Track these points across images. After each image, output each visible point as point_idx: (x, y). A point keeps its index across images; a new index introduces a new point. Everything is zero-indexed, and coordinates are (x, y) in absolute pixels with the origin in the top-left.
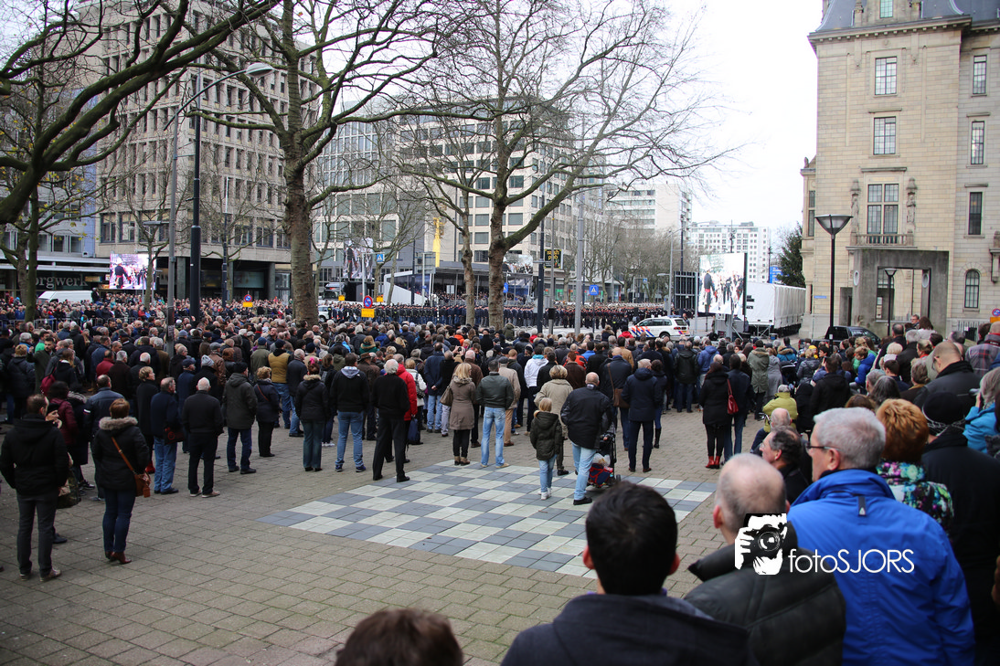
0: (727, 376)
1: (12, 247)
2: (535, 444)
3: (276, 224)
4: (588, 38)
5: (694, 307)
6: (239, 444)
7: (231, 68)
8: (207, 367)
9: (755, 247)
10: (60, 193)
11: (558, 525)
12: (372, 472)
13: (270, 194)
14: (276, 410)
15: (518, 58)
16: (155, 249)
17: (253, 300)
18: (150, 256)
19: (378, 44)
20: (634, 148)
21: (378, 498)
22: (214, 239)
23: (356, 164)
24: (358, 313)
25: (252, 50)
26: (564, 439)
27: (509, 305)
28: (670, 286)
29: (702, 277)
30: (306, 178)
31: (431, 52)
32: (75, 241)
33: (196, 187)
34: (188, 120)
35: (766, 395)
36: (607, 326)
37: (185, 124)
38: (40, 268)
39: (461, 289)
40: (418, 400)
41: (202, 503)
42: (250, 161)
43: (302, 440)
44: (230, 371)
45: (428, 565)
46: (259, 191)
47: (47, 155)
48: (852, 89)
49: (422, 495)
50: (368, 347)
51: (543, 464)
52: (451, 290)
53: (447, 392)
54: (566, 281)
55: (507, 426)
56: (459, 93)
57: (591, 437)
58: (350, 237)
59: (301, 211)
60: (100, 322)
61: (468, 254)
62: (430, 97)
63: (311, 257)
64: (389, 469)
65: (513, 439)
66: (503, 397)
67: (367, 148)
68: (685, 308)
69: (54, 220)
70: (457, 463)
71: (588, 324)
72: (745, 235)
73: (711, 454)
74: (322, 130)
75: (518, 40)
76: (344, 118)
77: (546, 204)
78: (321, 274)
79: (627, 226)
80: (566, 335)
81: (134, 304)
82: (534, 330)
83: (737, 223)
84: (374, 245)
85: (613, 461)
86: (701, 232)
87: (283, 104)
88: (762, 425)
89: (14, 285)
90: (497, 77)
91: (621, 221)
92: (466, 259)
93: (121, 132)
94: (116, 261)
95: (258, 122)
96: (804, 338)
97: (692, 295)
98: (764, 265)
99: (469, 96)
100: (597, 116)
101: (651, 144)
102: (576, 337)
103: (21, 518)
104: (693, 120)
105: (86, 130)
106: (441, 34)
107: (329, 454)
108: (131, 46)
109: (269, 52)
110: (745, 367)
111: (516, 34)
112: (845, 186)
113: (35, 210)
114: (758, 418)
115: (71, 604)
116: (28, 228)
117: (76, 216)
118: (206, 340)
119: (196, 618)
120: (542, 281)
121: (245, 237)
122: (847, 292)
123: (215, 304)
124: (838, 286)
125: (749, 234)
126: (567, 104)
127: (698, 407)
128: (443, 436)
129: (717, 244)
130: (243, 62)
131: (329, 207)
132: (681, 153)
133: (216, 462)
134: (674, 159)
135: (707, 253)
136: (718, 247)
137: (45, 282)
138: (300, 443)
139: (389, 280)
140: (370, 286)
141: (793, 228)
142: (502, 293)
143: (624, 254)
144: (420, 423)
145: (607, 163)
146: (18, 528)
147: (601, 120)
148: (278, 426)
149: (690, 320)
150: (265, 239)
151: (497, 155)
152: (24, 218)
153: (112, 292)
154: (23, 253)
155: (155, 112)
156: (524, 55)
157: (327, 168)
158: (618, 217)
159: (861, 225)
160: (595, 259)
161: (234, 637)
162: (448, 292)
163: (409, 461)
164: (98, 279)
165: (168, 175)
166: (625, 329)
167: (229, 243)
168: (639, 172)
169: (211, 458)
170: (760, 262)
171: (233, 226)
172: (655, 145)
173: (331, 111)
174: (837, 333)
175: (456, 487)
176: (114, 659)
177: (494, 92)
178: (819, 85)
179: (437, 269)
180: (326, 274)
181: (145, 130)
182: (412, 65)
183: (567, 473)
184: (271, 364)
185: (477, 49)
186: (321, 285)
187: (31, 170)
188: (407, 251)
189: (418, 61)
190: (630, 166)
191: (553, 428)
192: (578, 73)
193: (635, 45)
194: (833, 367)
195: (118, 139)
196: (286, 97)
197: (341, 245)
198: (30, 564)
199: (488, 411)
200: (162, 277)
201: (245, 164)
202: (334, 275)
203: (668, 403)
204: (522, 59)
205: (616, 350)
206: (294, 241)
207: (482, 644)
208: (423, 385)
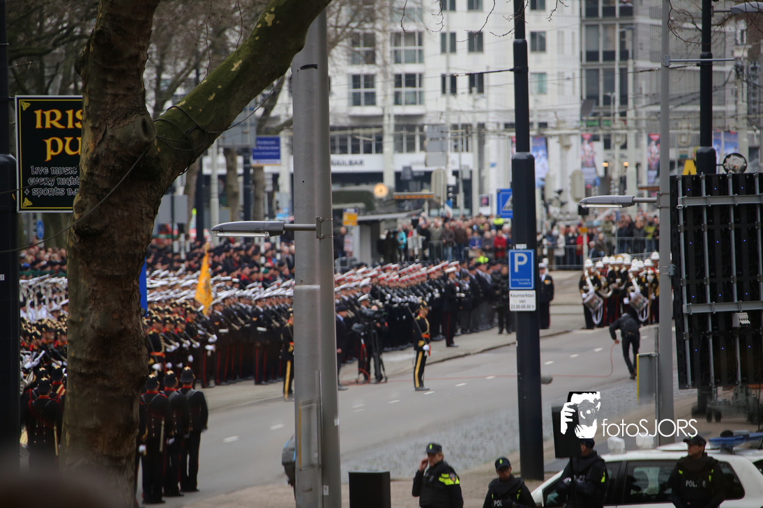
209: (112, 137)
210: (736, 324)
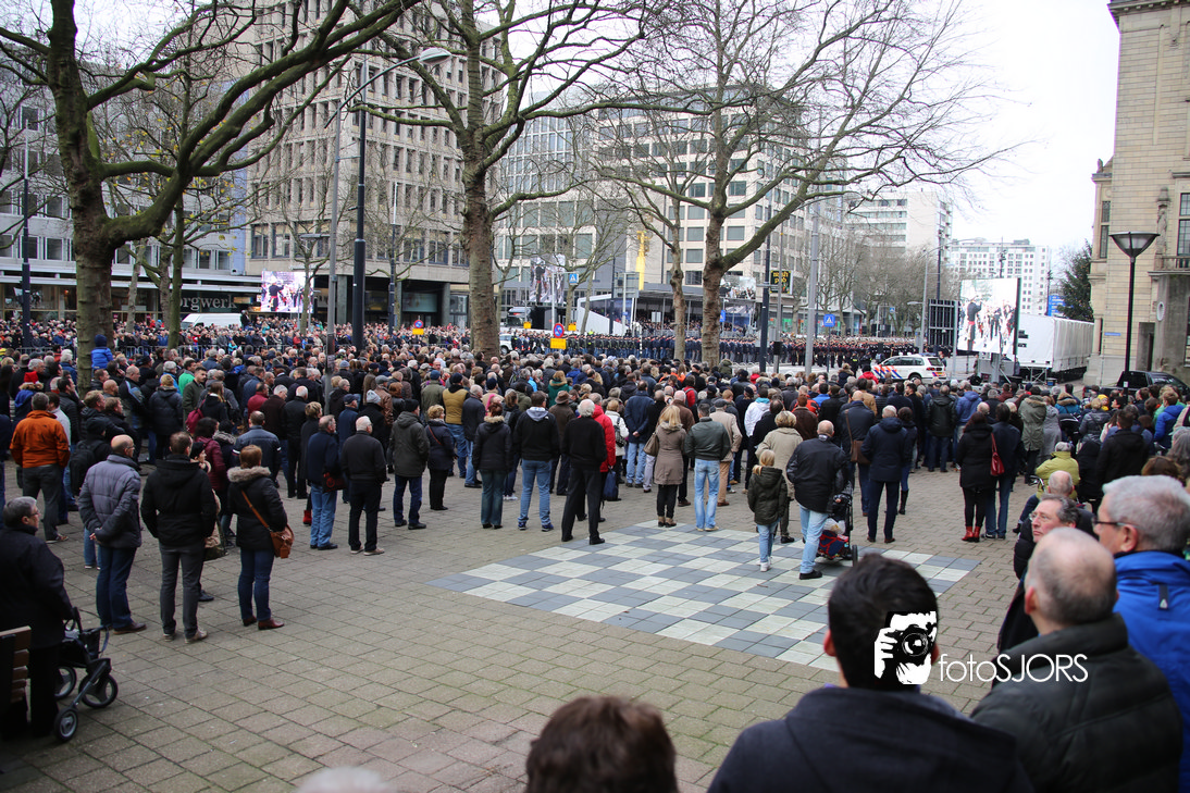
0: (991, 429)
1: (153, 263)
2: (753, 506)
3: (452, 236)
4: (828, 12)
5: (952, 344)
6: (407, 495)
7: (401, 54)
8: (372, 405)
9: (1031, 271)
10: (207, 201)
11: (781, 603)
12: (561, 532)
13: (445, 203)
14: (451, 456)
15: (742, 39)
16: (313, 266)
17: (424, 326)
18: (307, 274)
19: (574, 24)
20: (882, 148)
21: (567, 563)
22: (381, 255)
23: (546, 167)
24: (547, 343)
25: (426, 32)
26: (790, 500)
27: (725, 336)
28: (923, 317)
29: (965, 308)
30: (487, 183)
31: (637, 32)
32: (222, 256)
33: (361, 195)
34: (351, 115)
35: (1039, 455)
36: (844, 364)
37: (348, 121)
38: (186, 287)
39: (669, 317)
40: (617, 448)
41: (364, 560)
42: (422, 163)
43: (480, 492)
44: (398, 409)
45: (625, 643)
46: (433, 198)
47: (194, 158)
48: (1166, 72)
49: (619, 560)
50: (558, 384)
51: (763, 530)
52: (657, 317)
53: (652, 439)
54: (796, 309)
55: (722, 482)
56: (670, 81)
57: (821, 498)
58: (539, 254)
59: (482, 222)
60: (250, 350)
61: (678, 275)
62: (635, 87)
63: (493, 277)
64: (581, 528)
65: (728, 498)
66: (718, 447)
67: (560, 148)
68: (942, 344)
69: (199, 233)
70: (661, 524)
71: (821, 362)
72: (1018, 256)
73: (969, 524)
74: (507, 127)
75: (743, 16)
76: (532, 113)
77: (772, 216)
78: (503, 297)
79: (871, 243)
80: (794, 374)
81: (287, 329)
82: (756, 367)
83: (1009, 240)
84: (567, 262)
85: (849, 528)
86: (964, 251)
87: (461, 96)
88: (1033, 491)
89: (155, 307)
90: (716, 62)
91: (865, 236)
92: (676, 281)
93: (275, 131)
94: (270, 279)
95: (432, 118)
96: (1090, 384)
97: (950, 328)
98: (1041, 293)
99: (682, 85)
100: (838, 108)
101: (904, 143)
102: (807, 377)
103: (164, 572)
104: (957, 113)
105: (237, 129)
106: (650, 11)
107: (511, 509)
108: (288, 31)
109: (445, 35)
110: (1014, 419)
111: (740, 9)
112: (1151, 196)
113: (180, 221)
114: (1029, 481)
115: (218, 670)
116: (172, 241)
117: (224, 229)
118: (372, 372)
119: (356, 693)
120: (767, 309)
121: (415, 252)
122: (1148, 329)
123: (381, 331)
124: (1136, 320)
125: (1024, 254)
126: (800, 95)
127: (954, 466)
128: (645, 492)
129: (982, 266)
130: (414, 47)
131: (513, 218)
132: (941, 154)
133: (380, 514)
134: (932, 161)
135: (969, 278)
136: (984, 270)
137: (189, 303)
138: (477, 495)
139: (583, 305)
140: (561, 312)
141: (1079, 247)
142: (718, 323)
143: (867, 277)
144: (618, 474)
145: (849, 166)
146: (161, 582)
147: (843, 113)
148: (452, 475)
149: (947, 359)
150: (439, 254)
151: (715, 157)
152: (167, 230)
153: (263, 315)
154: (166, 270)
155: (314, 107)
156: (749, 35)
157: (512, 173)
158: (861, 232)
159: (1169, 245)
160: (831, 283)
161: (399, 717)
162: (653, 320)
163: (604, 520)
164: (248, 301)
165: (328, 180)
166: (867, 369)
167: (398, 260)
168: (888, 178)
169: (373, 510)
170: (1036, 290)
171: (401, 239)
172: (909, 143)
173: (519, 104)
174: (1132, 379)
175: (659, 553)
176: (265, 735)
177: (712, 79)
178: (1120, 67)
179: (640, 293)
180: (509, 296)
181: (303, 128)
182: (614, 49)
183: (792, 540)
184: (445, 402)
185: (692, 28)
186: (503, 310)
187: (177, 175)
188: (605, 270)
189: (622, 44)
190: (877, 170)
191: (777, 486)
192: (815, 56)
193: (886, 20)
194: (1127, 422)
195: (272, 139)
196: (465, 88)
197: (527, 263)
198: (174, 623)
199: (699, 464)
200: (321, 298)
201: (416, 167)
202: (518, 298)
203: (918, 460)
204: (746, 40)
205: (857, 394)
206: (473, 258)
207: (686, 739)
208: (624, 432)
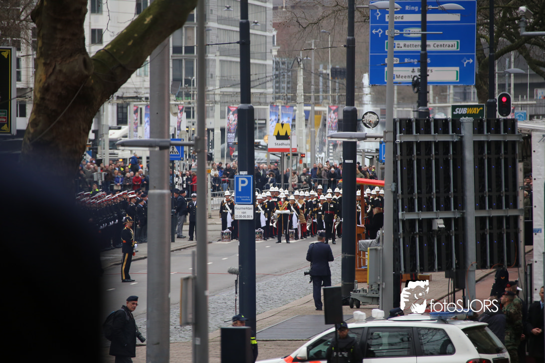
209: (60, 71)
210: (435, 227)
